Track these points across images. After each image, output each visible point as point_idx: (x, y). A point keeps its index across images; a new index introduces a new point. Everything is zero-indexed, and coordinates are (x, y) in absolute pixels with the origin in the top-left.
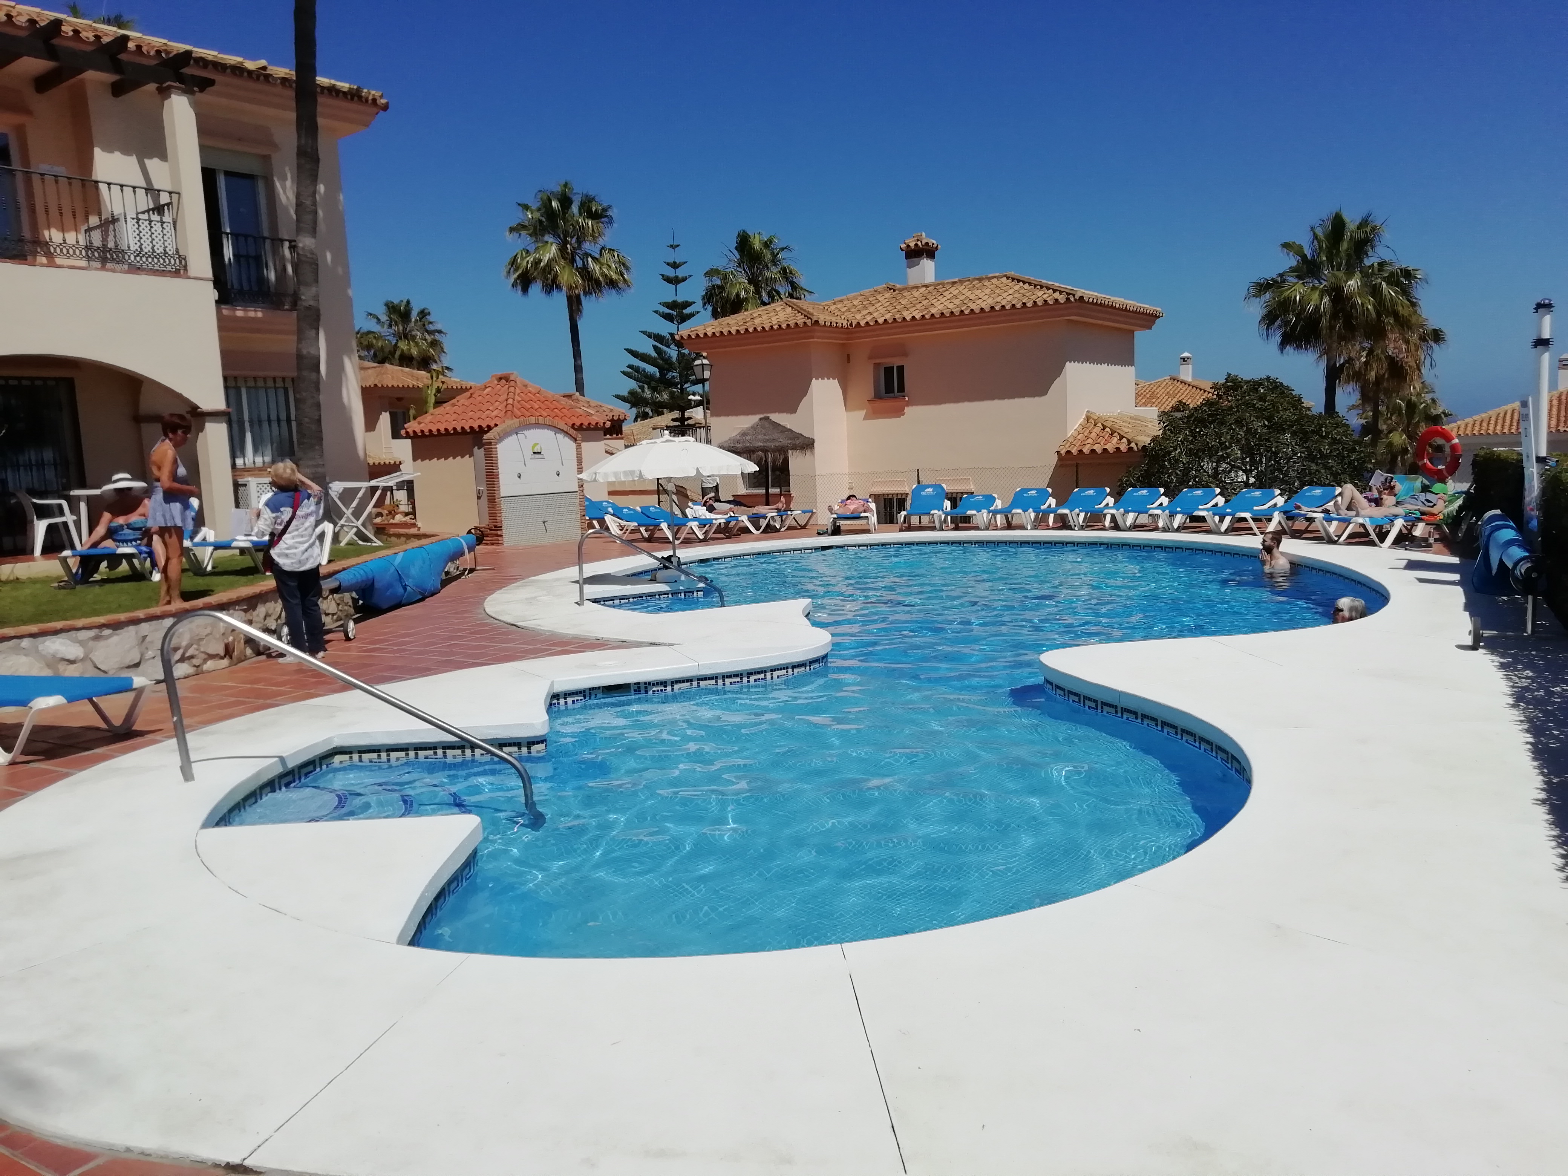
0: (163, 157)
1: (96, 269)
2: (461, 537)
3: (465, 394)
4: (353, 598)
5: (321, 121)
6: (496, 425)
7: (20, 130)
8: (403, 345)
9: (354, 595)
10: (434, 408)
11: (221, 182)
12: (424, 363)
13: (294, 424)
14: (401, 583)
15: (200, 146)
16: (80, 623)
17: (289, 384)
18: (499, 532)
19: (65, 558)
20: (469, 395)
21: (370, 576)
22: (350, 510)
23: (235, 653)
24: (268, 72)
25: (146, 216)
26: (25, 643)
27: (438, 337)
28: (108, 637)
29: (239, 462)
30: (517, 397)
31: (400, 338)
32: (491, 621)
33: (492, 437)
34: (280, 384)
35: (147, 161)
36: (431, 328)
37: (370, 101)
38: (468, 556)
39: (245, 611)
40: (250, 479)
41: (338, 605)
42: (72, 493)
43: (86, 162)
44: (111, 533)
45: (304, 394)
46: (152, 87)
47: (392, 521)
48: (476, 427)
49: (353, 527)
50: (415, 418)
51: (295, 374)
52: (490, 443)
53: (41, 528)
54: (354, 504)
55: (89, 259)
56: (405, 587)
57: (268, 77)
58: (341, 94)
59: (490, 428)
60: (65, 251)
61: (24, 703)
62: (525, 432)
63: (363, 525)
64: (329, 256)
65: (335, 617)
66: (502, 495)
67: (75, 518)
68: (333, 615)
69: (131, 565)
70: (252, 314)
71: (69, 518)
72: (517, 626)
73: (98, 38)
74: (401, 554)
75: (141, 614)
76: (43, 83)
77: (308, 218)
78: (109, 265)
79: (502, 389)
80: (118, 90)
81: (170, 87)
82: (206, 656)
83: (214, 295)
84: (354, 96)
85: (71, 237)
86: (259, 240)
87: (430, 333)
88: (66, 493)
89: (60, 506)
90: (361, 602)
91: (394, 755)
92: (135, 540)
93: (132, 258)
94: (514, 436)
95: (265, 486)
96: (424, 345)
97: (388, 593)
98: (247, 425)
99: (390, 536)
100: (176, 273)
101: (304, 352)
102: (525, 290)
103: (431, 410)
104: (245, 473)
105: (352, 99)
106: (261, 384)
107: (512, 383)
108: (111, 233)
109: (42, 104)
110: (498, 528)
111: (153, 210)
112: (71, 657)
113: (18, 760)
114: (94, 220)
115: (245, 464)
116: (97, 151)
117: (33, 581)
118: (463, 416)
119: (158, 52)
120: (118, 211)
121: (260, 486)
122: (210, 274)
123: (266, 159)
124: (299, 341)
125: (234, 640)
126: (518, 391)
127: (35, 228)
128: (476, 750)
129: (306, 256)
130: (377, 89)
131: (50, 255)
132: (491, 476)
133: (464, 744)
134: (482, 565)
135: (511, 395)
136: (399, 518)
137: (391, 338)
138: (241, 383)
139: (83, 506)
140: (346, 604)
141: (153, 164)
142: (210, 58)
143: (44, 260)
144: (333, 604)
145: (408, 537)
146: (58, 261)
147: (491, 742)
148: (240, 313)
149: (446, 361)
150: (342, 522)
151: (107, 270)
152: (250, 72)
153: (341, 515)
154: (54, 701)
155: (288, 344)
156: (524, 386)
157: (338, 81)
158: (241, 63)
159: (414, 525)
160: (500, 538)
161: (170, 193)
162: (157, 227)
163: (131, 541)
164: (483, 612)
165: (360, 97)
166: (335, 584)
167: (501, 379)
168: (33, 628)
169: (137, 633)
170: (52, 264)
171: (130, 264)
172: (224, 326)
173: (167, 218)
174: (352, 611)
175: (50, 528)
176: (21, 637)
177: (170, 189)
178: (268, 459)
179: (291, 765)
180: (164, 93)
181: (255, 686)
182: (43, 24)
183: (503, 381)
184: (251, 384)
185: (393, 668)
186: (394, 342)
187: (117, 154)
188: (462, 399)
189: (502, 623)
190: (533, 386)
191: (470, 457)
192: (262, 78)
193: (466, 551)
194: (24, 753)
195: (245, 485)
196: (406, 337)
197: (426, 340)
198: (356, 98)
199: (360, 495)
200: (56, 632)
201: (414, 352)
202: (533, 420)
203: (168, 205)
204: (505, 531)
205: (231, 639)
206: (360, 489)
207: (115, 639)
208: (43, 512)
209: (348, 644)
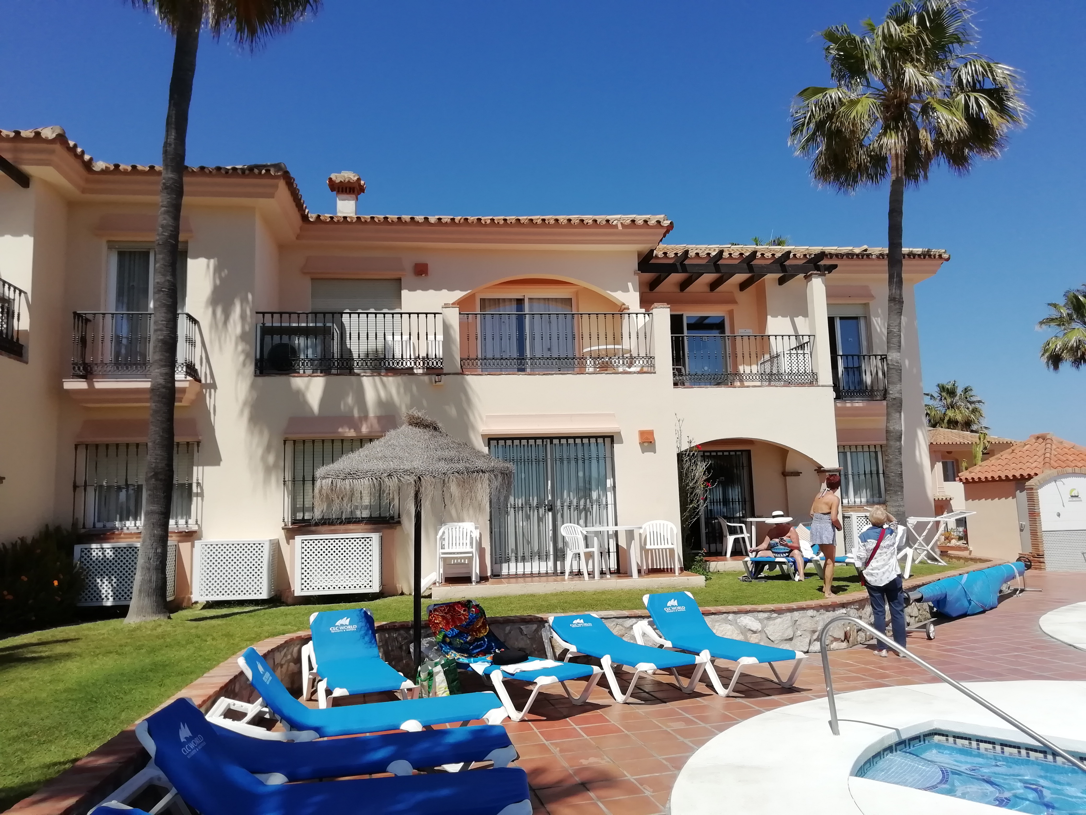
0: (805, 315)
1: (766, 386)
2: (1012, 564)
3: (1008, 450)
4: (929, 606)
5: (904, 276)
6: (1036, 474)
7: (731, 313)
8: (950, 413)
9: (931, 604)
10: (983, 460)
11: (838, 323)
12: (967, 425)
13: (881, 476)
14: (967, 598)
15: (827, 304)
16: (760, 607)
17: (878, 449)
18: (1041, 560)
19: (746, 562)
20: (1011, 451)
21: (944, 592)
22: (922, 538)
23: (851, 639)
24: (868, 252)
25: (794, 351)
26: (731, 617)
27: (977, 405)
28: (776, 618)
29: (845, 501)
30: (1053, 452)
31: (949, 408)
32: (1048, 638)
33: (1033, 484)
34: (872, 449)
35: (795, 319)
36: (973, 399)
37: (937, 257)
38: (1018, 578)
39: (858, 609)
40: (852, 513)
41: (919, 610)
42: (748, 520)
43: (763, 324)
44: (770, 548)
45: (891, 457)
46: (802, 275)
47: (948, 544)
48: (1018, 475)
49: (924, 550)
50: (966, 469)
51: (884, 442)
52: (1032, 489)
53: (730, 540)
54: (924, 534)
55: (762, 380)
56: (970, 602)
57: (868, 256)
58: (917, 256)
59: (1030, 477)
60: (751, 377)
61: (735, 659)
62: (1063, 480)
63: (932, 549)
64: (907, 362)
65: (917, 619)
66: (1043, 530)
67: (749, 535)
68: (916, 617)
69: (782, 569)
70: (857, 405)
71: (746, 535)
72: (1074, 647)
73: (773, 255)
74: (966, 576)
75: (794, 605)
76: (743, 286)
77: (895, 340)
78: (772, 383)
79: (1041, 446)
80: (781, 281)
81: (811, 274)
82: (833, 639)
83: (834, 395)
84: (927, 255)
85: (755, 368)
86: (860, 357)
87: (971, 403)
88: (744, 519)
89: (741, 527)
90: (935, 609)
91: (982, 745)
92: (785, 553)
93: (787, 377)
94: (1053, 483)
95: (862, 518)
96: (967, 413)
97: (957, 605)
98: (850, 477)
99: (952, 558)
100: (811, 384)
101: (891, 428)
102: (1056, 367)
103: (979, 463)
104: (849, 509)
105: (924, 258)
106: (860, 449)
107: (1049, 441)
108: (775, 364)
109: (743, 297)
110: (1041, 556)
111: (798, 347)
112: (754, 629)
113: (730, 695)
114: (767, 357)
115: (849, 503)
116: (769, 317)
117: (728, 574)
118: (1007, 467)
119: (805, 255)
120: (780, 350)
121: (859, 518)
122: (831, 383)
123: (866, 305)
124: (888, 421)
125: (850, 630)
126: (1054, 447)
127: (736, 366)
128: (1057, 758)
129: (893, 365)
130: (943, 249)
131: (741, 381)
132: (1034, 515)
133: (1046, 750)
134: (1032, 587)
135: (1048, 450)
136: (954, 542)
137: (941, 408)
138: (847, 449)
139: (754, 528)
140: (925, 610)
141: (799, 320)
142: (833, 252)
143: (738, 384)
144: (916, 610)
145: (966, 559)
146: (746, 384)
147: (1073, 754)
148: (848, 405)
149: (984, 423)
150: (916, 546)
151: (772, 386)
152: (858, 255)
153: (915, 540)
154: (752, 660)
155: (881, 423)
156: (1059, 442)
157: (914, 248)
158: (851, 250)
159: (966, 549)
160: (1042, 564)
161: (809, 336)
162: (801, 357)
163: (783, 553)
164: (1039, 629)
165: (930, 256)
166: (918, 596)
167: (1038, 438)
168: (735, 608)
169: (791, 617)
170: (743, 386)
171: (785, 381)
172: (839, 414)
173: (807, 351)
174: (929, 615)
175: (736, 540)
176: (728, 613)
177: (809, 334)
178: (864, 500)
179: (904, 736)
180: (808, 278)
181: (868, 667)
182: (747, 254)
183: (1041, 440)
184: (853, 449)
185: (969, 669)
186: (943, 412)
187: (780, 317)
188: (1006, 454)
189: (1059, 642)
190: (1068, 443)
191: (1013, 498)
192: (865, 256)
193: (1017, 575)
194: (734, 691)
195: (849, 517)
196: (952, 407)
197: (968, 408)
198: (927, 257)
199: (929, 527)
200: (747, 612)
201: (959, 418)
202: (1070, 470)
203: (807, 343)
204: (1047, 559)
205: (848, 628)
206: (929, 522)
207: (779, 620)
208: (733, 531)
209: (930, 643)
